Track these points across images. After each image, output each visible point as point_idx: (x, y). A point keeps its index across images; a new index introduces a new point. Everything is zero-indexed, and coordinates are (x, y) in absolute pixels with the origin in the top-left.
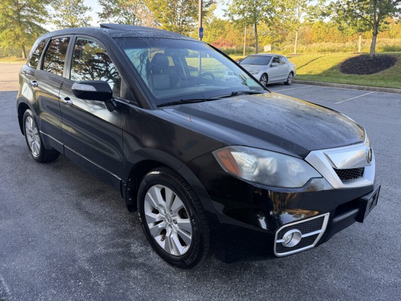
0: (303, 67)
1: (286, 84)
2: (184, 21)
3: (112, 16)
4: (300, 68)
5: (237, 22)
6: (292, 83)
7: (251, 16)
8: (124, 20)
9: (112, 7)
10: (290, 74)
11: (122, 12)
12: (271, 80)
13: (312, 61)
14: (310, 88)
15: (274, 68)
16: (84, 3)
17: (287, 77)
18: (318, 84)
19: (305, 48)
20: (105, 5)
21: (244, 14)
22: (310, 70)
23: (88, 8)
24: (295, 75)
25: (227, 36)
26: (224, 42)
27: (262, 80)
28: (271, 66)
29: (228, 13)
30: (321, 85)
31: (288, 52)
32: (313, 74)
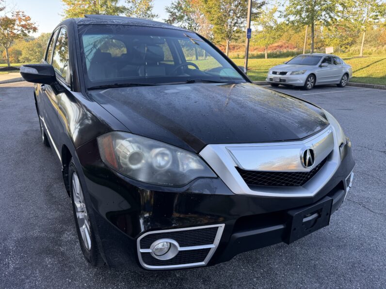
0: (364, 69)
1: (339, 86)
2: (236, 23)
3: (177, 21)
4: (359, 70)
5: (293, 22)
6: (346, 85)
7: (308, 17)
8: (186, 25)
9: (177, 14)
10: (344, 76)
11: (186, 17)
12: (319, 81)
13: (376, 62)
14: (366, 91)
15: (323, 69)
16: (153, 11)
17: (339, 79)
18: (378, 88)
19: (374, 50)
20: (171, 12)
21: (301, 14)
22: (370, 72)
23: (156, 15)
24: (350, 77)
25: (292, 38)
26: (287, 45)
27: (309, 81)
28: (320, 66)
29: (284, 14)
30: (381, 88)
31: (354, 54)
32: (373, 77)
